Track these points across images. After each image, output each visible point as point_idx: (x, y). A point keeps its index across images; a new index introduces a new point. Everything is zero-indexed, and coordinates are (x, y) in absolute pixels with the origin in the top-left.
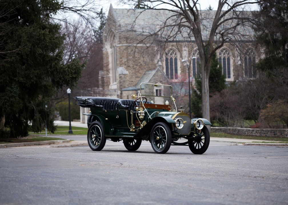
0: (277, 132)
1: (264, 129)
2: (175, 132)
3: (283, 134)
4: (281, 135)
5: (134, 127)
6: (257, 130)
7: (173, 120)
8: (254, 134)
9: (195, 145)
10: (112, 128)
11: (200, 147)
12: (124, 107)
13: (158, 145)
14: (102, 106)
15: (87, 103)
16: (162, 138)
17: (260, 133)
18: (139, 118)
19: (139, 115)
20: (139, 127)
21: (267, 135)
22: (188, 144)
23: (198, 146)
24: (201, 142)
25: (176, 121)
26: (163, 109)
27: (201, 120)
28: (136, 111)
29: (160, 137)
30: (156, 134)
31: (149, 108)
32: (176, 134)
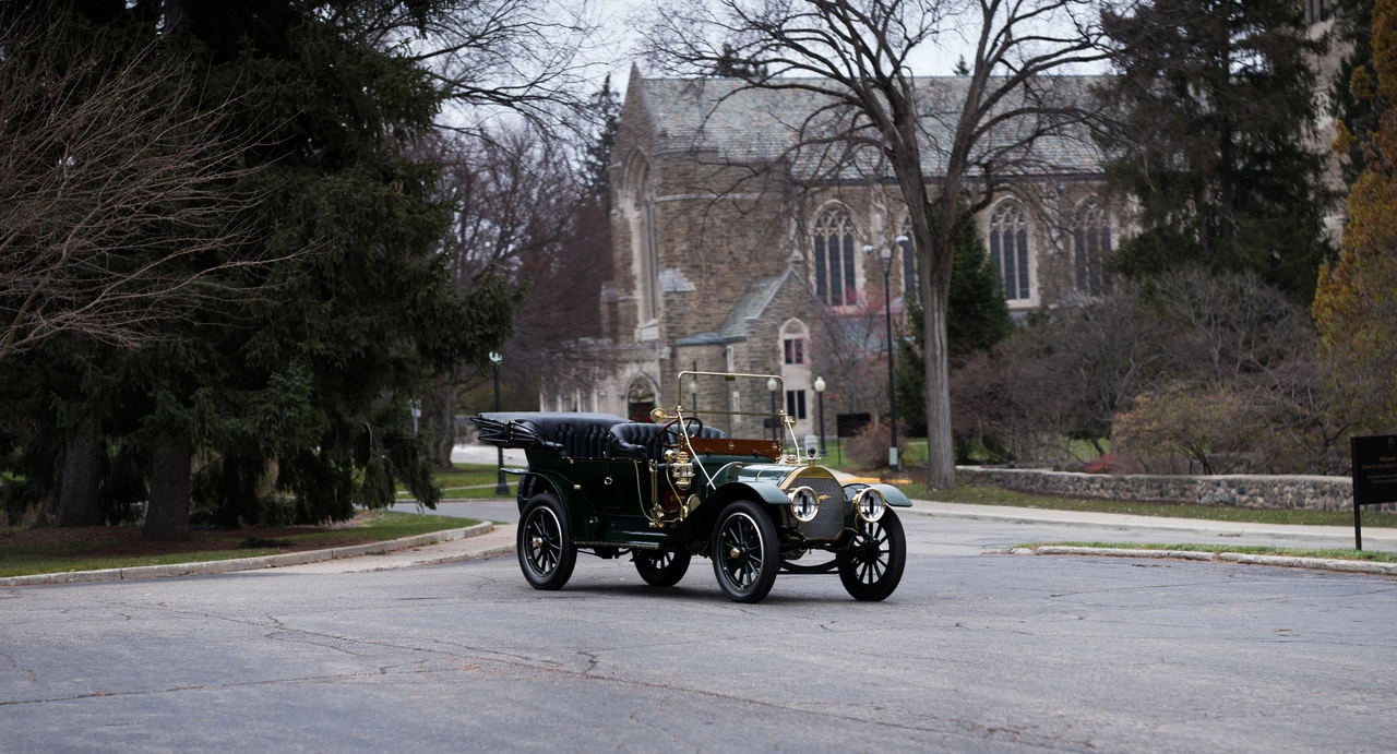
0: (1170, 485)
1: (1128, 477)
2: (791, 530)
3: (1188, 493)
4: (1182, 495)
5: (661, 515)
6: (1104, 479)
7: (783, 494)
8: (1095, 493)
9: (859, 570)
10: (592, 516)
12: (626, 448)
13: (737, 574)
14: (559, 445)
15: (514, 436)
16: (747, 553)
17: (1113, 489)
18: (676, 487)
19: (676, 474)
20: (677, 514)
21: (1136, 495)
22: (836, 569)
23: (868, 575)
24: (878, 563)
25: (791, 496)
26: (756, 455)
27: (876, 492)
28: (665, 462)
29: (741, 550)
30: (730, 536)
31: (708, 454)
32: (793, 538)
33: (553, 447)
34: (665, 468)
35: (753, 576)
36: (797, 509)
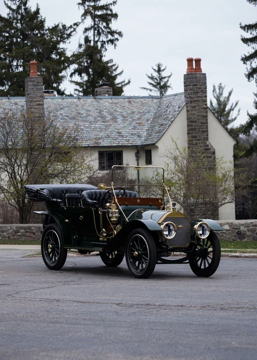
2: (163, 243)
5: (105, 235)
7: (159, 226)
9: (199, 262)
10: (75, 235)
11: (207, 265)
12: (89, 202)
13: (137, 264)
14: (59, 200)
15: (40, 196)
16: (142, 254)
18: (110, 221)
19: (110, 215)
20: (112, 234)
22: (188, 261)
23: (203, 264)
24: (208, 258)
25: (162, 226)
26: (151, 205)
27: (205, 224)
28: (106, 209)
29: (139, 253)
30: (134, 246)
31: (127, 205)
32: (164, 247)
33: (57, 201)
34: (105, 212)
35: (144, 266)
36: (166, 233)
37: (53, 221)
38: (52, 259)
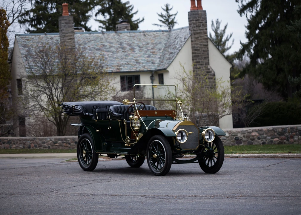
2: (177, 146)
5: (129, 141)
7: (173, 132)
9: (207, 162)
10: (104, 141)
11: (213, 164)
12: (115, 115)
13: (156, 164)
14: (91, 114)
15: (74, 111)
16: (160, 156)
18: (133, 130)
19: (133, 125)
20: (135, 140)
22: (197, 161)
23: (210, 163)
24: (214, 158)
25: (176, 133)
26: (166, 116)
27: (211, 130)
28: (130, 120)
29: (157, 155)
30: (153, 149)
31: (146, 116)
32: (178, 149)
33: (89, 115)
34: (129, 123)
35: (162, 166)
36: (179, 138)
37: (86, 131)
38: (86, 162)
